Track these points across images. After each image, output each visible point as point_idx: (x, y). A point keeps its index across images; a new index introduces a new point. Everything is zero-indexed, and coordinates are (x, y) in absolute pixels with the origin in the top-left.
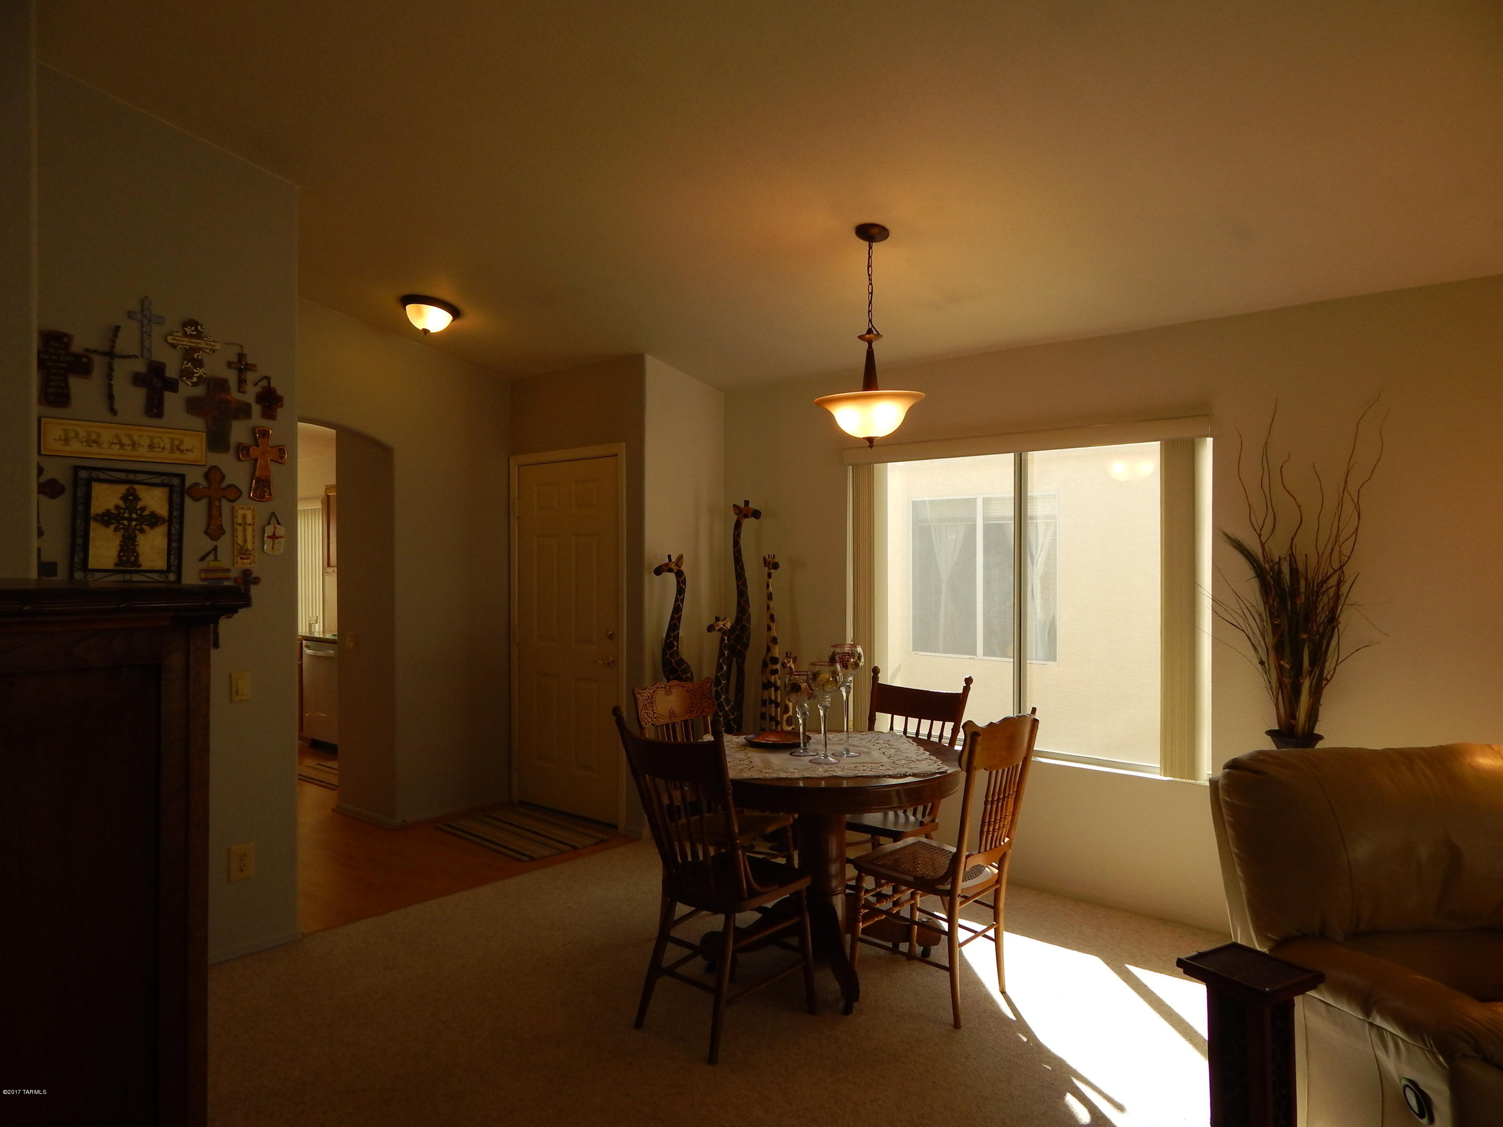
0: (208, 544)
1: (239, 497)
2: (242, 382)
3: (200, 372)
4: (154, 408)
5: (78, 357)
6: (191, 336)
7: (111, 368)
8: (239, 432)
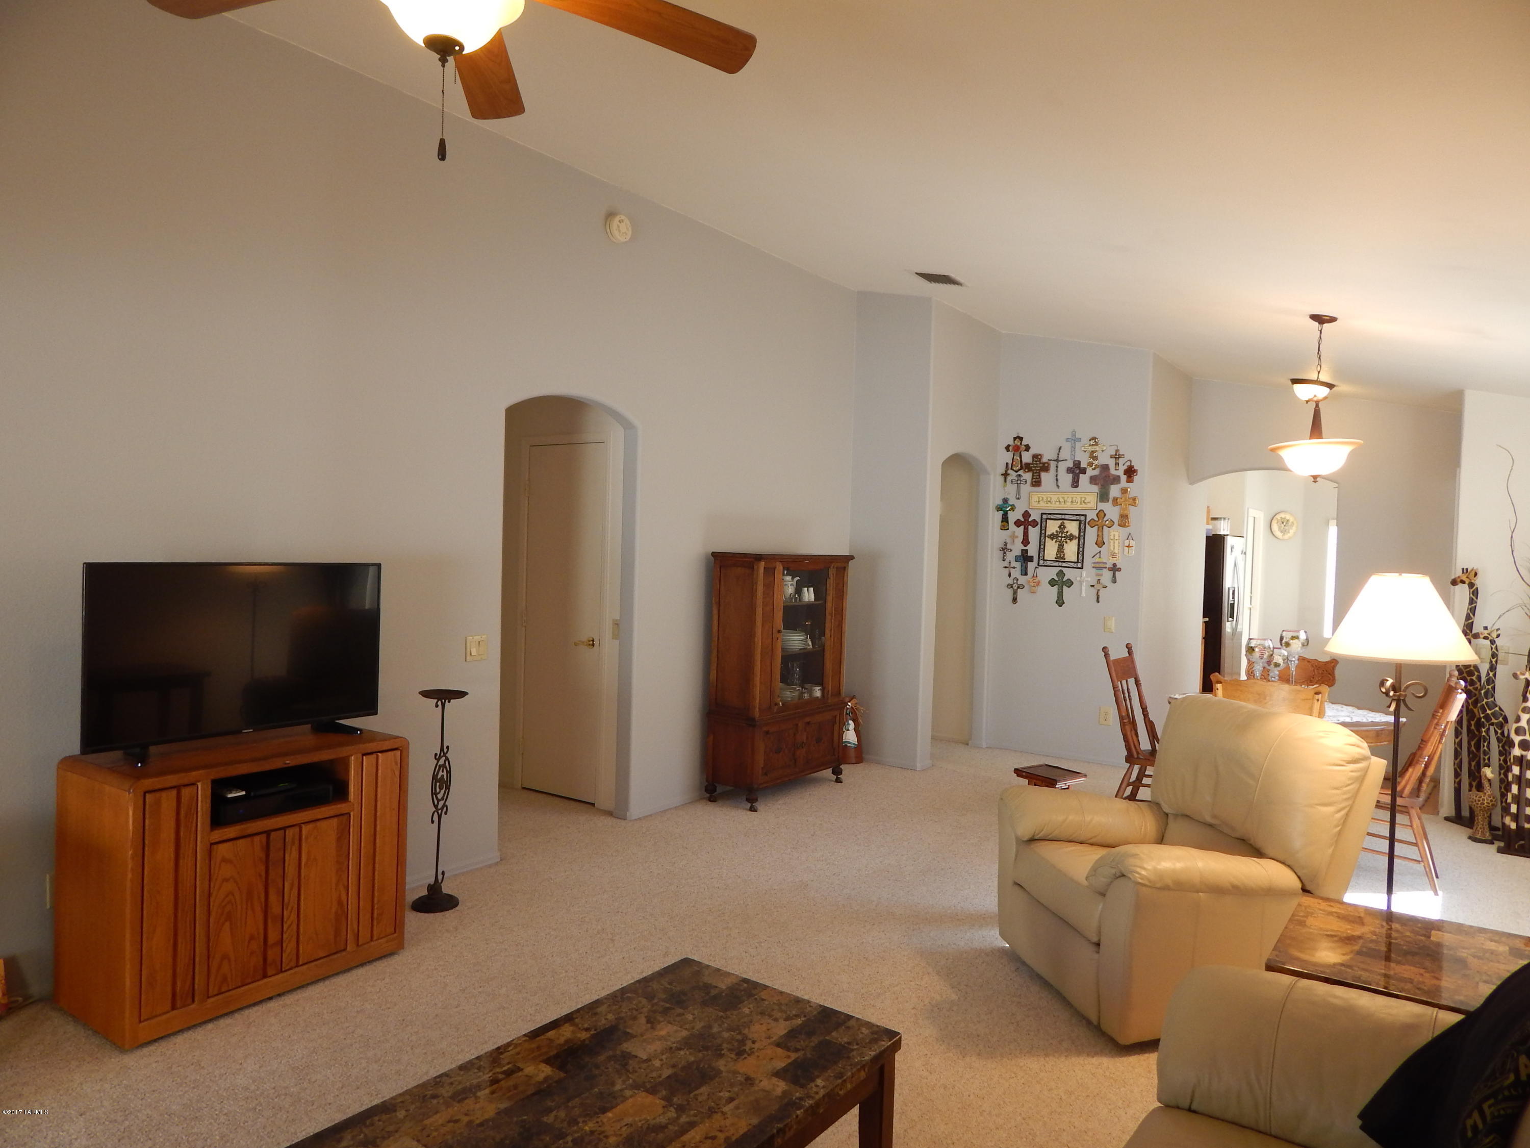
0: (1098, 549)
1: (1113, 525)
2: (1117, 464)
3: (1096, 462)
4: (1075, 483)
5: (1044, 463)
6: (1093, 445)
7: (1057, 467)
8: (1114, 491)
